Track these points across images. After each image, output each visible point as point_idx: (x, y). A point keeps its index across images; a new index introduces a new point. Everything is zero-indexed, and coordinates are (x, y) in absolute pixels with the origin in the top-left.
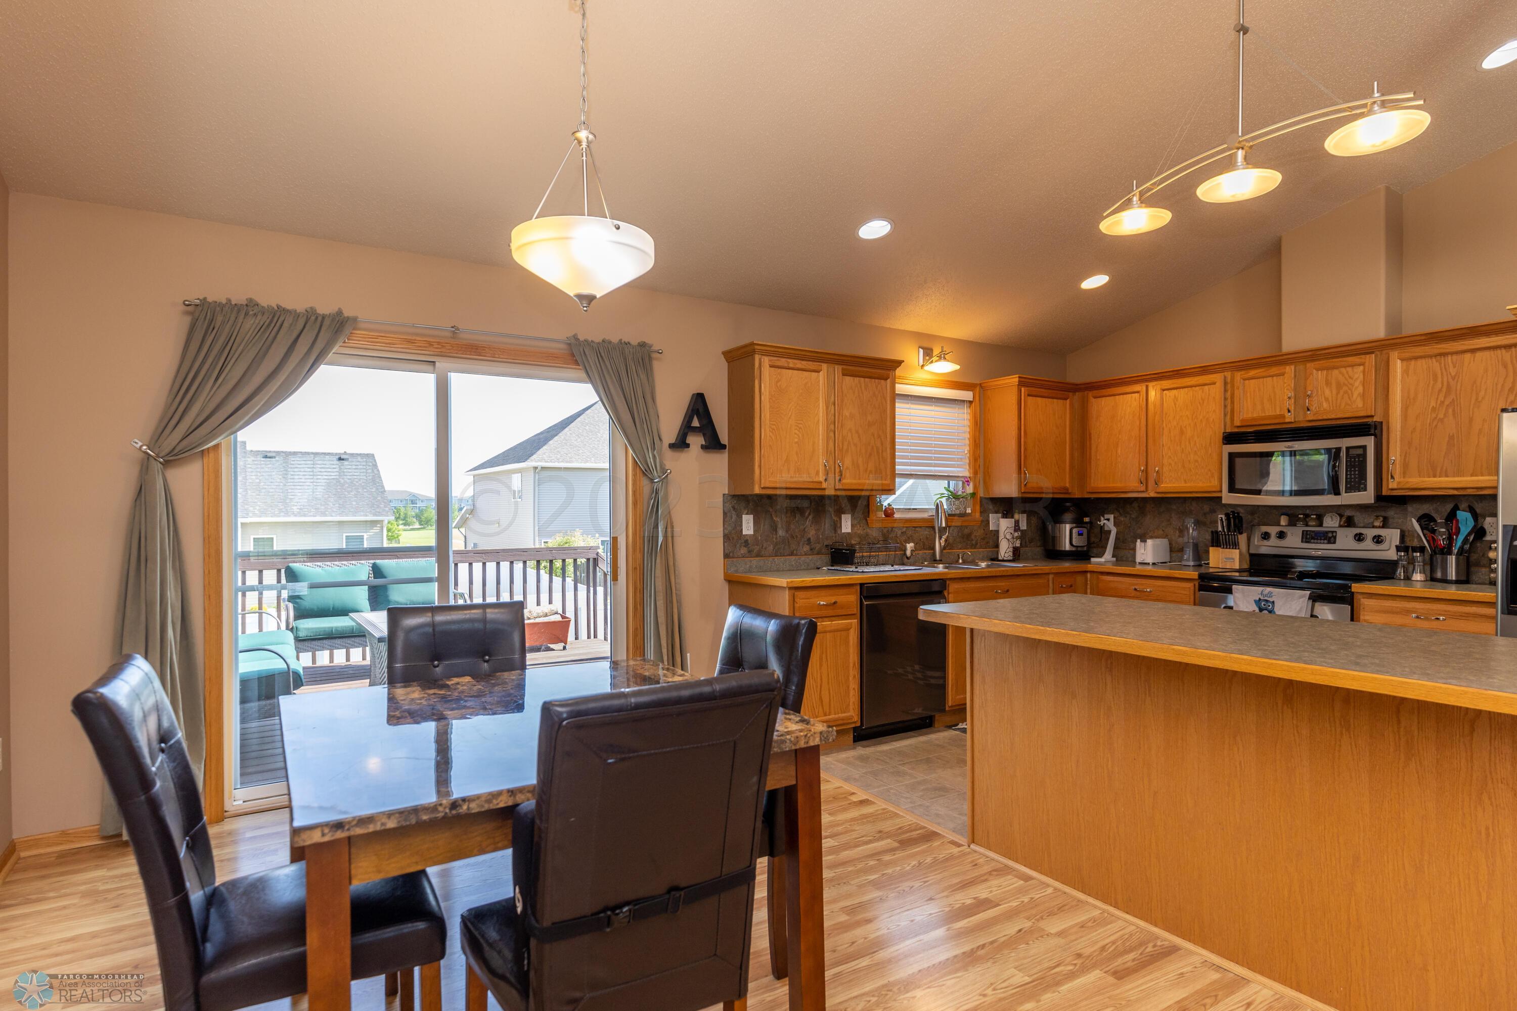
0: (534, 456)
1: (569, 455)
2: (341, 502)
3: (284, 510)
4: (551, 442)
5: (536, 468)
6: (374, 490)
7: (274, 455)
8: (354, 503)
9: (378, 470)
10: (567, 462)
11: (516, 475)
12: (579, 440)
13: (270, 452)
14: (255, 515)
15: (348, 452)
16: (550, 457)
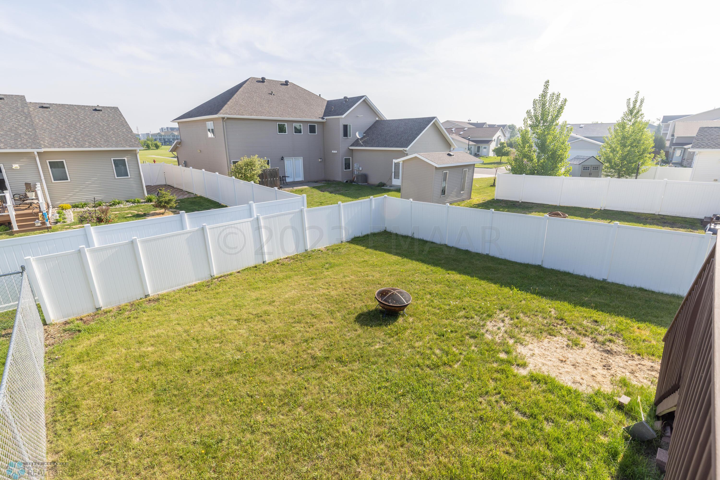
0: (221, 111)
1: (241, 111)
2: (105, 138)
3: (66, 143)
4: (229, 103)
5: (223, 118)
6: (124, 130)
7: (48, 106)
8: (114, 139)
9: (124, 118)
10: (241, 115)
11: (209, 122)
12: (244, 102)
13: (45, 104)
14: (46, 147)
15: (100, 105)
16: (231, 112)
